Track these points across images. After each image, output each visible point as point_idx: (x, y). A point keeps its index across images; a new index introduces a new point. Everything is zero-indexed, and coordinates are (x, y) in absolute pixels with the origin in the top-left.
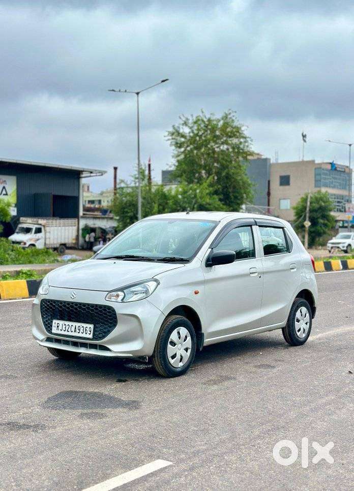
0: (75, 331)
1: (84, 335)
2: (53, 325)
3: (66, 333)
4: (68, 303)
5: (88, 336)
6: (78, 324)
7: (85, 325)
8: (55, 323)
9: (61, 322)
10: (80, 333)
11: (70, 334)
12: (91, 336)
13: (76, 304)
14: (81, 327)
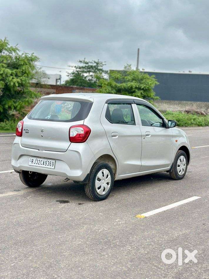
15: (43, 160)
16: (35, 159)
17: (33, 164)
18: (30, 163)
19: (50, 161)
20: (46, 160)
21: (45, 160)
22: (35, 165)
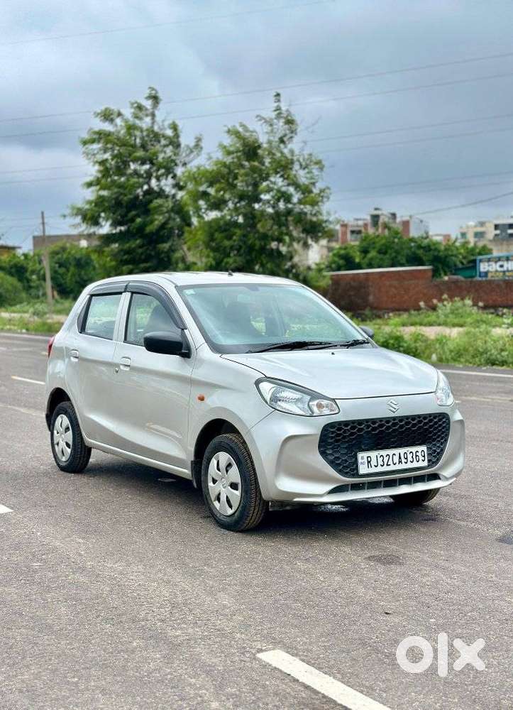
0: (400, 462)
1: (415, 465)
2: (360, 460)
3: (386, 469)
4: (388, 420)
5: (421, 464)
6: (402, 451)
7: (414, 449)
8: (362, 458)
9: (373, 454)
10: (409, 462)
11: (392, 468)
12: (426, 464)
13: (401, 419)
14: (408, 453)
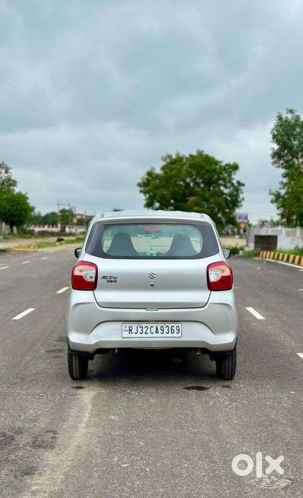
15: (154, 326)
16: (134, 326)
17: (134, 335)
18: (126, 334)
19: (170, 325)
20: (162, 325)
21: (159, 326)
22: (138, 335)
